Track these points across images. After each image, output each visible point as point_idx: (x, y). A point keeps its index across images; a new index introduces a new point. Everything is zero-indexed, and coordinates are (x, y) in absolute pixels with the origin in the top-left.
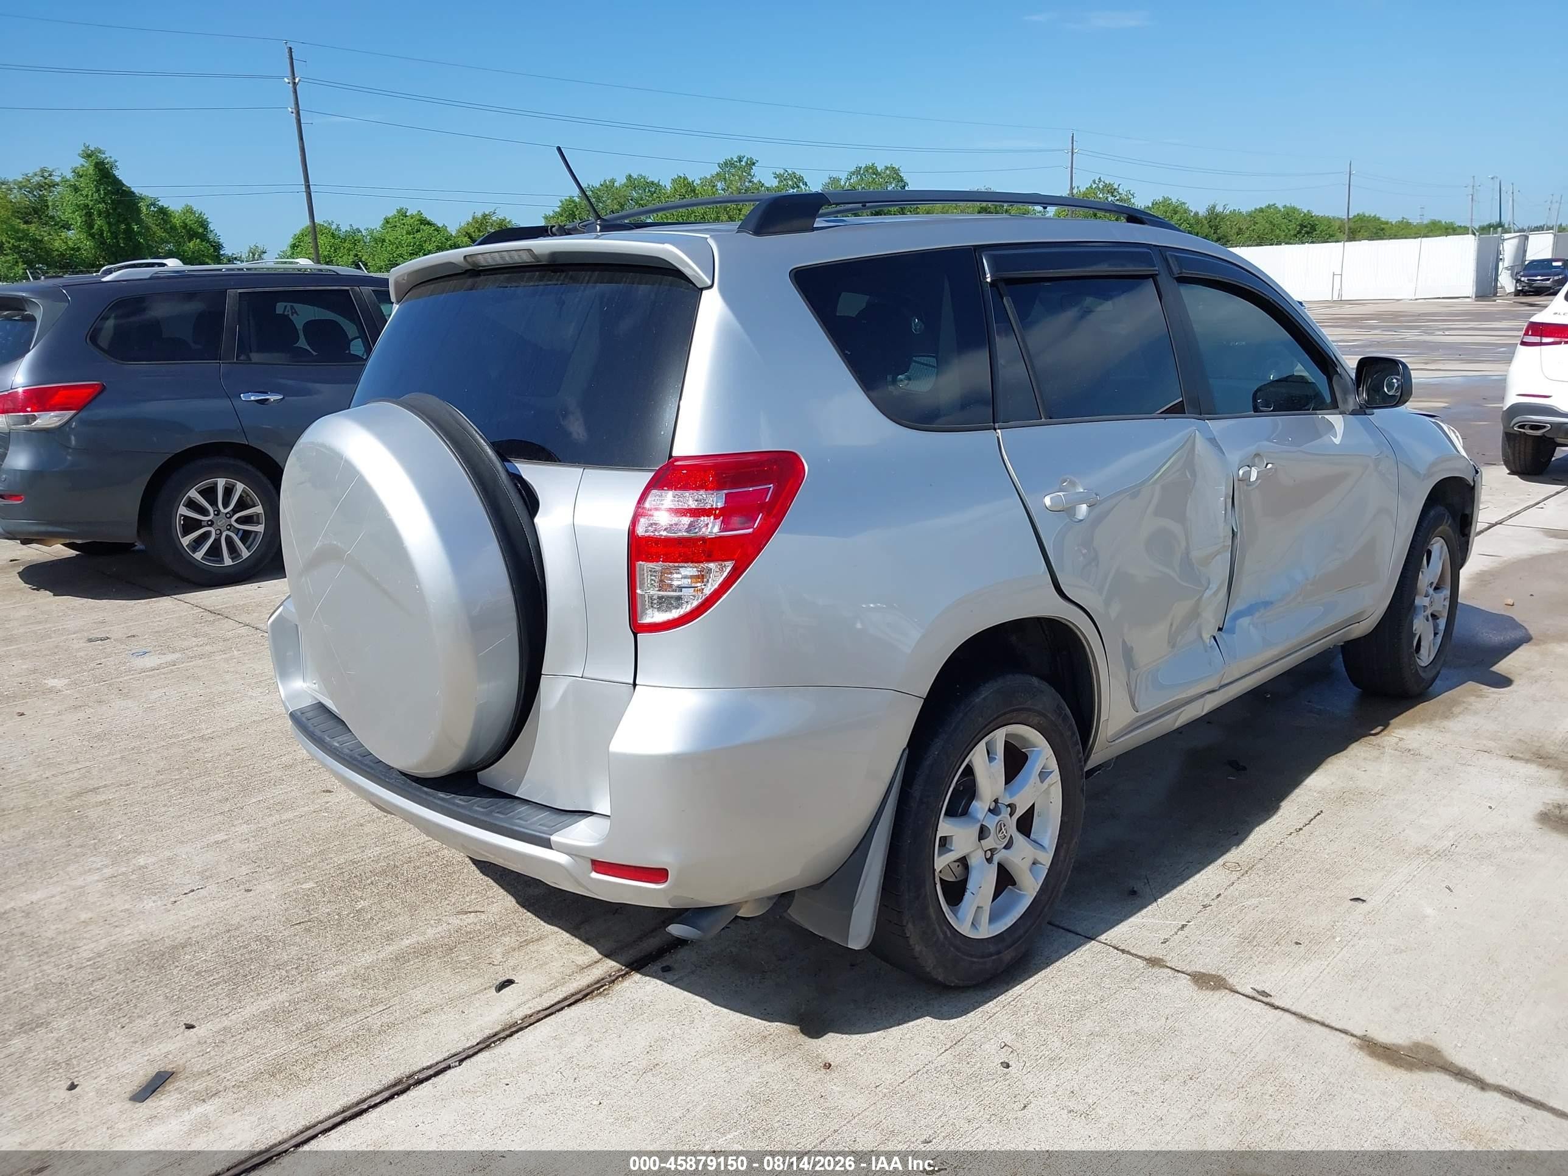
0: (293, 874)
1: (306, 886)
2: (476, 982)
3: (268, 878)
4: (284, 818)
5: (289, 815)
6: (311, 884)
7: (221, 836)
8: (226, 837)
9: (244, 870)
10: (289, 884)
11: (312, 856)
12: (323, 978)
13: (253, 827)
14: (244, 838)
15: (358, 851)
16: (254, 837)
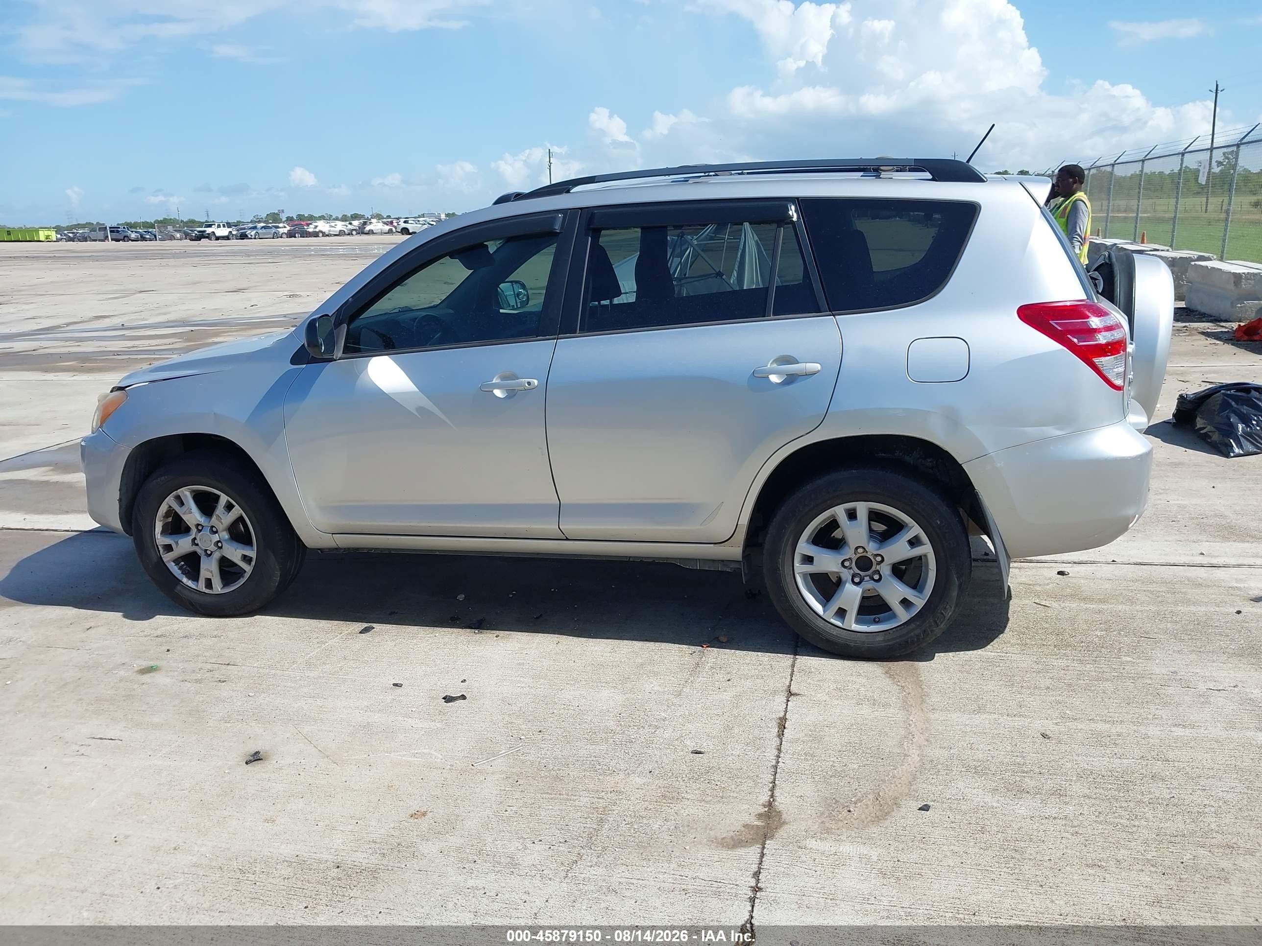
0: (1133, 671)
1: (1129, 659)
2: (1074, 581)
3: (1153, 676)
4: (1108, 726)
5: (1101, 727)
6: (1124, 659)
7: (1179, 732)
8: (1173, 729)
9: (1170, 691)
10: (1141, 665)
11: (1107, 680)
12: (1154, 608)
13: (1142, 729)
14: (1157, 721)
15: (1070, 668)
16: (1147, 719)
